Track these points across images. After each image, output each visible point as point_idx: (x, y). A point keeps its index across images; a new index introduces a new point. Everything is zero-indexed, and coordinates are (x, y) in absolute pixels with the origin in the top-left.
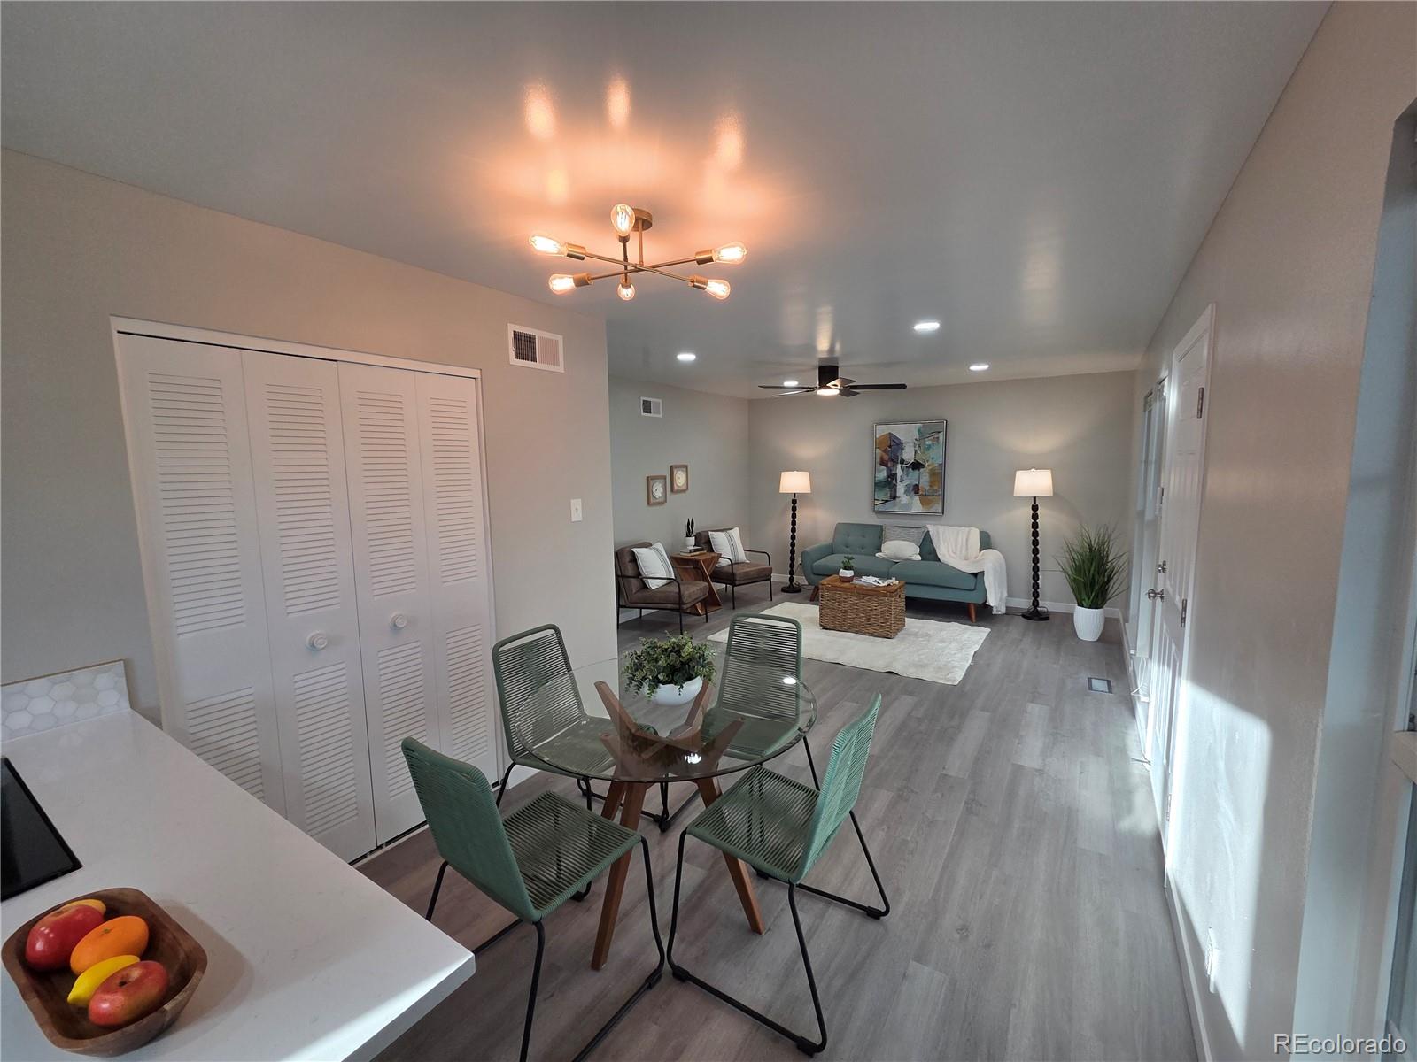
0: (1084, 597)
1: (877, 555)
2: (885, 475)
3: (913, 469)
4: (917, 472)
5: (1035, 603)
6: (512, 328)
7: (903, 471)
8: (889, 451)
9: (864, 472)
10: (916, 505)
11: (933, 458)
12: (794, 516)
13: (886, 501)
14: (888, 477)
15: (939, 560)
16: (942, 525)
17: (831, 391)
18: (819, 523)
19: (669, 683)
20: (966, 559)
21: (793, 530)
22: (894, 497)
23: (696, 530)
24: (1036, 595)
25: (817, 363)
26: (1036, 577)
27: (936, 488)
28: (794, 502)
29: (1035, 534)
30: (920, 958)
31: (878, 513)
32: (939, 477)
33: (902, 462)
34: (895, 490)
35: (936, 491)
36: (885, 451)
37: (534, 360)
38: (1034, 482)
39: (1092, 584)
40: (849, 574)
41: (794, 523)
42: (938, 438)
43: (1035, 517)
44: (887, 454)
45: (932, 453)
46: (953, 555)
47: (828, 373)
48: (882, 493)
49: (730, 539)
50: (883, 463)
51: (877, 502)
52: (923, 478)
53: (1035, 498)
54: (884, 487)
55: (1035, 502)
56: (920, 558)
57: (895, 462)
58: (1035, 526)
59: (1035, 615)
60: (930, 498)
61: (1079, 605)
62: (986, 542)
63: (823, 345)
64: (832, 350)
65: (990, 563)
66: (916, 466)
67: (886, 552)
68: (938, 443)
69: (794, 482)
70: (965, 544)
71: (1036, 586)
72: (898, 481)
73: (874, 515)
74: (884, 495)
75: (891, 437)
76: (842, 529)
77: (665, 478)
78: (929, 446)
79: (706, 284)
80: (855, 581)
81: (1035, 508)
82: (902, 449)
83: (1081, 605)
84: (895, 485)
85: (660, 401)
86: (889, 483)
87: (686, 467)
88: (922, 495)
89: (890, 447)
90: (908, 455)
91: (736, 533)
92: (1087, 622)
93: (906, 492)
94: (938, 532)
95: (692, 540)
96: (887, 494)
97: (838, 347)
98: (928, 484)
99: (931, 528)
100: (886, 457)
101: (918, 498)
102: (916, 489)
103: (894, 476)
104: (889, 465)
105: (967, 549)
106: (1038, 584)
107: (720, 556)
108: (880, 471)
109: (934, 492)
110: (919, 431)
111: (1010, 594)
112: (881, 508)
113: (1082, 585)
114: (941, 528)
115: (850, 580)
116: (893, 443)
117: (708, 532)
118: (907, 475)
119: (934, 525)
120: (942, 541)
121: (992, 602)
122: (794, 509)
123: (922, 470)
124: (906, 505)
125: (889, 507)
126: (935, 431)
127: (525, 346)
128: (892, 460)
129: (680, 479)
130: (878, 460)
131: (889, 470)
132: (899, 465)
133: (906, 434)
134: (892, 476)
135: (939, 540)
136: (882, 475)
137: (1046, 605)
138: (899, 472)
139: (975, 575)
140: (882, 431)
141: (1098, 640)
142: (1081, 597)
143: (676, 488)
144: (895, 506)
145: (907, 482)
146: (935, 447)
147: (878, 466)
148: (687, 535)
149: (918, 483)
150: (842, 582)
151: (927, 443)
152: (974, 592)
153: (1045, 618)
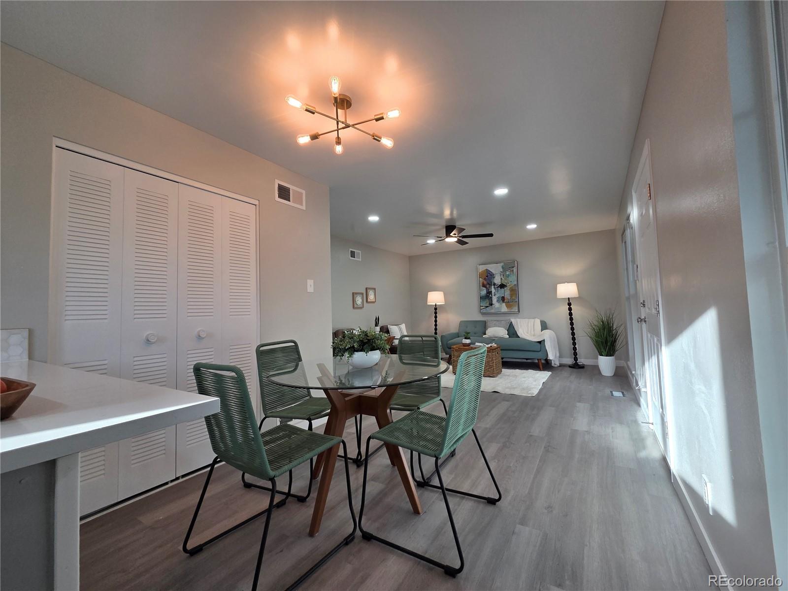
0: (603, 350)
1: (484, 336)
3: (501, 288)
4: (503, 290)
5: (576, 359)
6: (278, 182)
7: (495, 289)
8: (487, 279)
9: (474, 291)
10: (504, 308)
11: (511, 281)
12: (436, 317)
13: (487, 307)
14: (487, 293)
15: (519, 337)
16: (519, 318)
17: (452, 240)
18: (450, 322)
19: (361, 351)
20: (534, 335)
21: (436, 325)
22: (491, 304)
23: (381, 324)
24: (575, 354)
26: (574, 344)
27: (514, 298)
28: (436, 309)
29: (571, 319)
31: (483, 314)
32: (515, 291)
33: (494, 284)
34: (492, 300)
35: (514, 300)
36: (485, 279)
37: (289, 201)
38: (567, 290)
39: (606, 342)
40: (468, 341)
41: (436, 321)
42: (513, 271)
43: (570, 309)
44: (486, 281)
45: (510, 279)
46: (526, 334)
47: (449, 229)
48: (485, 302)
49: (400, 330)
50: (484, 286)
51: (482, 308)
52: (506, 293)
53: (569, 298)
54: (486, 298)
55: (569, 301)
56: (508, 337)
57: (490, 285)
58: (571, 314)
59: (576, 366)
60: (511, 303)
61: (600, 355)
62: (544, 326)
64: (452, 213)
65: (547, 336)
66: (502, 286)
67: (489, 334)
68: (513, 273)
69: (435, 298)
70: (532, 327)
71: (575, 349)
72: (493, 295)
73: (480, 315)
75: (488, 271)
76: (463, 324)
77: (362, 294)
78: (509, 275)
79: (381, 138)
80: (471, 346)
81: (569, 304)
82: (494, 278)
83: (601, 355)
84: (491, 298)
85: (360, 252)
86: (488, 297)
87: (375, 289)
88: (506, 302)
89: (487, 277)
90: (497, 280)
91: (403, 326)
92: (606, 364)
93: (498, 301)
94: (517, 322)
95: (378, 329)
96: (487, 303)
97: (455, 212)
98: (509, 296)
99: (513, 320)
100: (485, 283)
101: (504, 304)
102: (503, 299)
103: (490, 293)
104: (487, 286)
105: (534, 330)
106: (576, 348)
107: (394, 338)
108: (484, 290)
109: (513, 300)
110: (503, 267)
111: (561, 356)
112: (484, 311)
113: (600, 343)
114: (518, 320)
116: (488, 275)
117: (388, 326)
118: (498, 291)
119: (515, 318)
120: (520, 327)
121: (551, 357)
122: (436, 313)
123: (505, 288)
124: (498, 308)
125: (489, 310)
126: (509, 267)
127: (284, 193)
128: (489, 284)
129: (371, 297)
130: (481, 285)
131: (488, 290)
132: (493, 286)
133: (496, 269)
134: (489, 293)
135: (518, 327)
136: (484, 292)
137: (581, 361)
138: (493, 290)
139: (540, 342)
140: (482, 268)
141: (613, 376)
142: (600, 349)
143: (369, 300)
144: (492, 309)
145: (497, 296)
146: (512, 275)
147: (481, 287)
148: (376, 326)
149: (503, 296)
150: (464, 346)
151: (507, 273)
152: (540, 353)
153: (582, 367)
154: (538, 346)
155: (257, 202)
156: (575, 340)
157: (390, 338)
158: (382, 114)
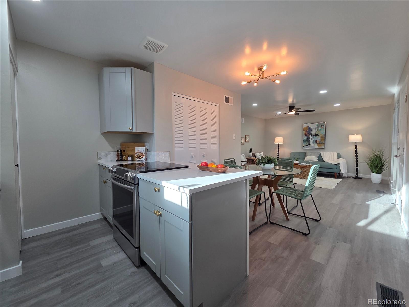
0: (374, 170)
1: (304, 160)
2: (306, 138)
4: (316, 137)
5: (357, 174)
6: (225, 96)
7: (312, 137)
8: (308, 132)
9: (300, 137)
10: (316, 146)
11: (322, 133)
12: (278, 150)
13: (307, 145)
14: (307, 138)
15: (324, 161)
16: (325, 152)
17: (293, 113)
18: (285, 153)
19: (268, 163)
20: (333, 161)
21: (278, 154)
22: (309, 144)
23: (252, 152)
24: (357, 171)
25: (288, 105)
26: (357, 166)
28: (279, 146)
29: (356, 153)
30: (330, 227)
31: (304, 149)
32: (323, 138)
33: (312, 134)
34: (310, 142)
35: (323, 142)
36: (306, 131)
37: (228, 103)
38: (356, 138)
39: (377, 166)
40: (297, 162)
41: (278, 152)
42: (323, 127)
43: (356, 148)
44: (307, 132)
45: (321, 131)
46: (328, 160)
47: (291, 108)
49: (261, 155)
50: (306, 135)
51: (304, 146)
52: (319, 139)
53: (356, 143)
54: (306, 141)
55: (356, 144)
56: (318, 161)
57: (309, 134)
58: (356, 151)
59: (357, 177)
60: (321, 144)
61: (372, 173)
62: (339, 157)
63: (290, 100)
64: (293, 101)
65: (342, 162)
66: (316, 135)
67: (307, 159)
69: (279, 140)
71: (357, 169)
72: (311, 139)
73: (303, 150)
74: (305, 144)
75: (308, 127)
76: (293, 154)
77: (244, 138)
78: (320, 130)
79: (275, 80)
80: (299, 164)
81: (356, 146)
82: (312, 131)
85: (243, 118)
86: (308, 140)
87: (249, 136)
88: (318, 143)
89: (308, 130)
90: (314, 132)
91: (262, 153)
92: (376, 177)
93: (313, 143)
94: (324, 154)
96: (307, 143)
97: (295, 101)
98: (320, 140)
99: (321, 153)
100: (307, 133)
102: (316, 142)
103: (309, 138)
104: (308, 135)
105: (333, 158)
106: (358, 169)
109: (322, 142)
110: (317, 125)
111: (348, 172)
112: (305, 147)
113: (374, 166)
114: (324, 153)
115: (297, 164)
116: (309, 129)
117: (255, 153)
118: (313, 138)
119: (322, 152)
120: (325, 156)
121: (342, 172)
122: (278, 148)
123: (318, 136)
124: (313, 146)
125: (308, 147)
126: (321, 125)
127: (227, 100)
128: (308, 134)
129: (248, 139)
130: (304, 134)
131: (308, 137)
132: (311, 135)
133: (313, 126)
134: (308, 138)
136: (305, 138)
137: (360, 175)
138: (311, 137)
139: (337, 164)
140: (305, 126)
141: (380, 183)
142: (373, 170)
143: (247, 141)
144: (309, 147)
145: (313, 140)
146: (322, 130)
147: (304, 135)
148: (250, 153)
149: (317, 140)
150: (295, 164)
151: (320, 129)
152: (336, 170)
153: (361, 178)
154: (335, 167)
155: (218, 105)
156: (358, 164)
157: (256, 159)
158: (279, 73)
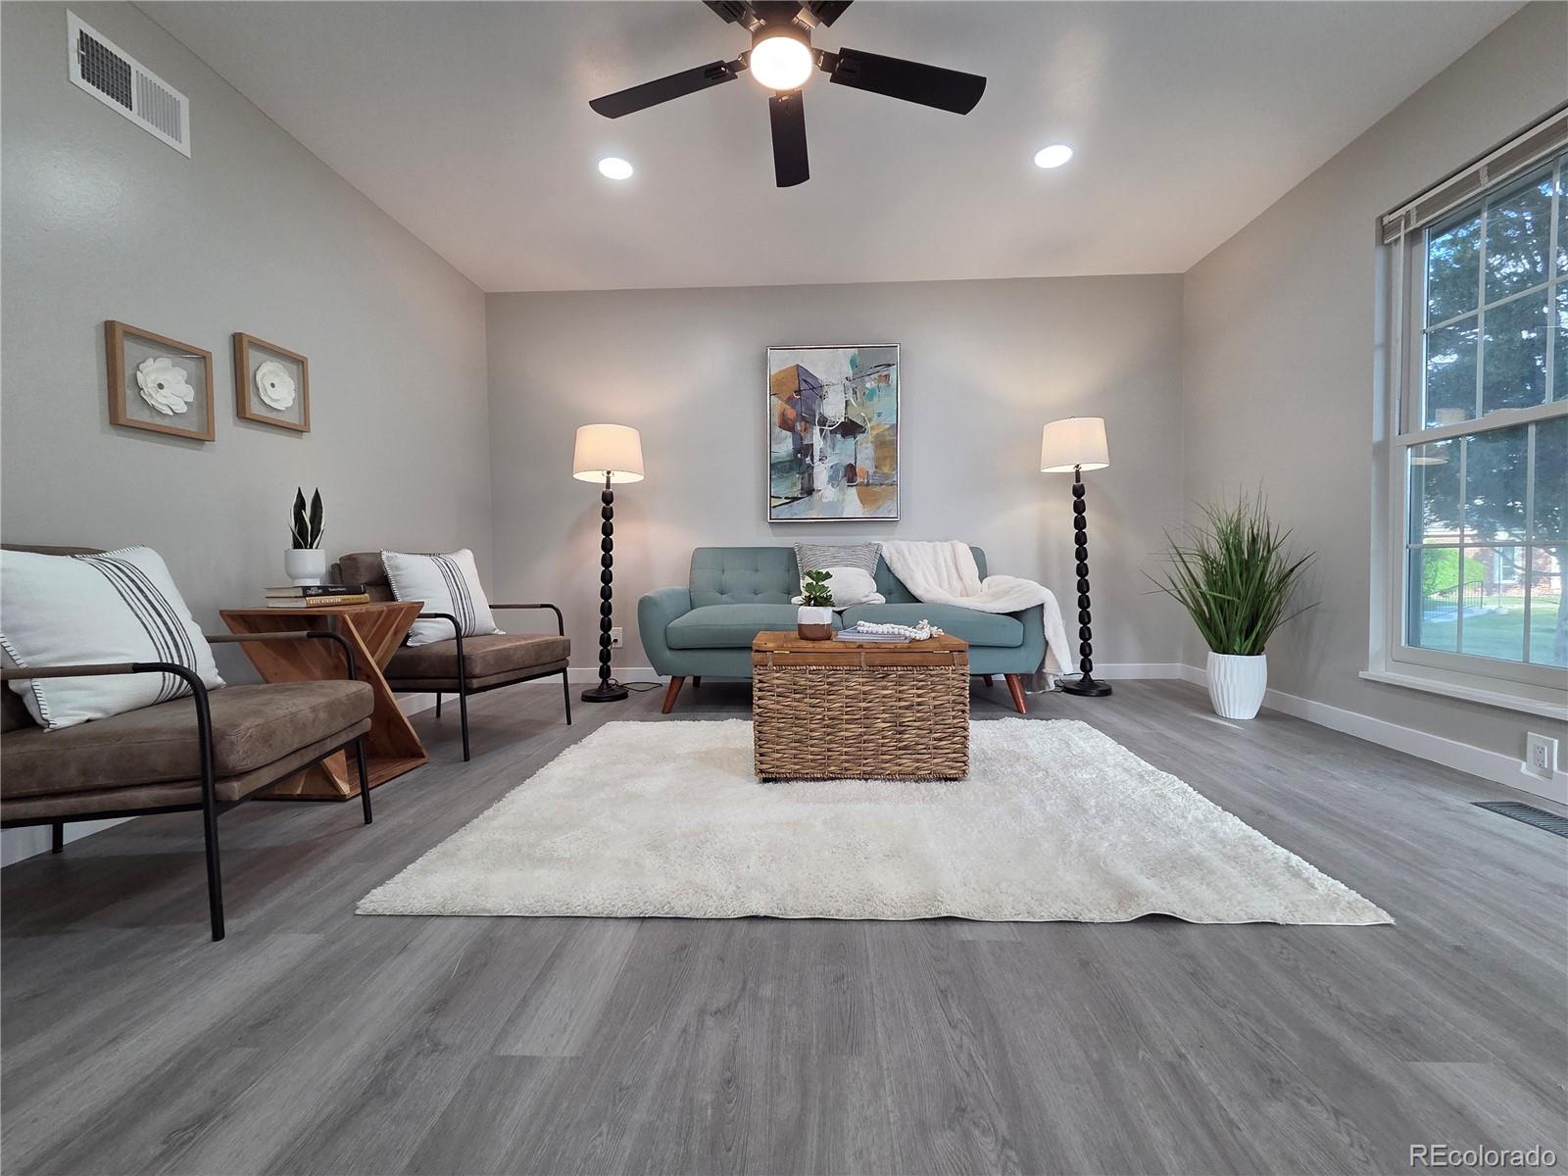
0: (1230, 634)
2: (791, 447)
3: (843, 436)
4: (850, 441)
5: (1087, 665)
7: (824, 438)
8: (798, 401)
9: (750, 442)
10: (852, 505)
11: (879, 415)
12: (607, 530)
13: (795, 499)
14: (797, 451)
15: (917, 600)
16: (902, 539)
21: (607, 562)
22: (809, 491)
24: (1086, 650)
27: (886, 470)
28: (608, 498)
29: (1081, 539)
31: (776, 524)
32: (887, 448)
33: (823, 422)
34: (811, 476)
35: (886, 476)
36: (790, 400)
40: (824, 614)
41: (607, 546)
42: (887, 377)
43: (1080, 508)
44: (793, 407)
45: (877, 405)
48: (788, 483)
49: (451, 574)
50: (786, 424)
51: (775, 502)
52: (862, 452)
53: (1077, 473)
54: (791, 469)
55: (1078, 480)
56: (882, 599)
57: (809, 422)
58: (1079, 523)
59: (1086, 688)
60: (877, 489)
61: (1214, 652)
66: (850, 429)
68: (889, 385)
69: (606, 453)
70: (953, 570)
72: (817, 458)
73: (768, 530)
74: (790, 486)
75: (800, 372)
76: (708, 557)
77: (204, 358)
78: (872, 391)
81: (1078, 492)
82: (821, 397)
84: (811, 467)
86: (800, 462)
88: (861, 484)
89: (799, 392)
90: (833, 408)
91: (465, 561)
93: (832, 480)
94: (899, 553)
95: (313, 561)
96: (794, 484)
98: (873, 463)
99: (885, 547)
100: (791, 413)
101: (854, 490)
102: (851, 474)
103: (807, 450)
104: (798, 427)
107: (415, 611)
108: (782, 440)
109: (882, 480)
110: (853, 363)
112: (784, 513)
114: (901, 545)
115: (821, 634)
116: (804, 386)
117: (380, 554)
118: (833, 447)
119: (889, 539)
120: (910, 568)
122: (607, 514)
123: (860, 437)
124: (832, 505)
125: (800, 510)
128: (803, 419)
129: (276, 388)
130: (776, 420)
131: (798, 439)
132: (817, 428)
133: (829, 367)
134: (804, 450)
135: (904, 565)
136: (785, 447)
138: (817, 441)
139: (1015, 616)
140: (780, 362)
143: (254, 408)
144: (811, 508)
145: (831, 461)
146: (882, 394)
147: (777, 430)
148: (297, 545)
149: (853, 463)
150: (803, 637)
151: (868, 385)
153: (1104, 691)
154: (1014, 631)
157: (392, 613)
